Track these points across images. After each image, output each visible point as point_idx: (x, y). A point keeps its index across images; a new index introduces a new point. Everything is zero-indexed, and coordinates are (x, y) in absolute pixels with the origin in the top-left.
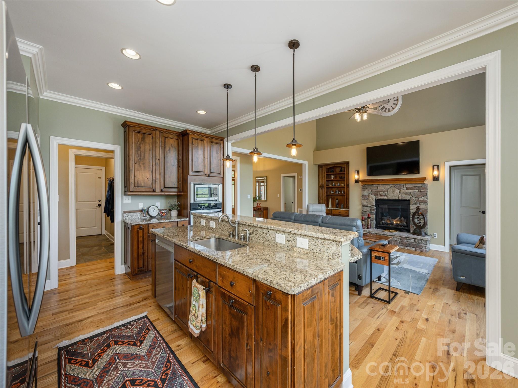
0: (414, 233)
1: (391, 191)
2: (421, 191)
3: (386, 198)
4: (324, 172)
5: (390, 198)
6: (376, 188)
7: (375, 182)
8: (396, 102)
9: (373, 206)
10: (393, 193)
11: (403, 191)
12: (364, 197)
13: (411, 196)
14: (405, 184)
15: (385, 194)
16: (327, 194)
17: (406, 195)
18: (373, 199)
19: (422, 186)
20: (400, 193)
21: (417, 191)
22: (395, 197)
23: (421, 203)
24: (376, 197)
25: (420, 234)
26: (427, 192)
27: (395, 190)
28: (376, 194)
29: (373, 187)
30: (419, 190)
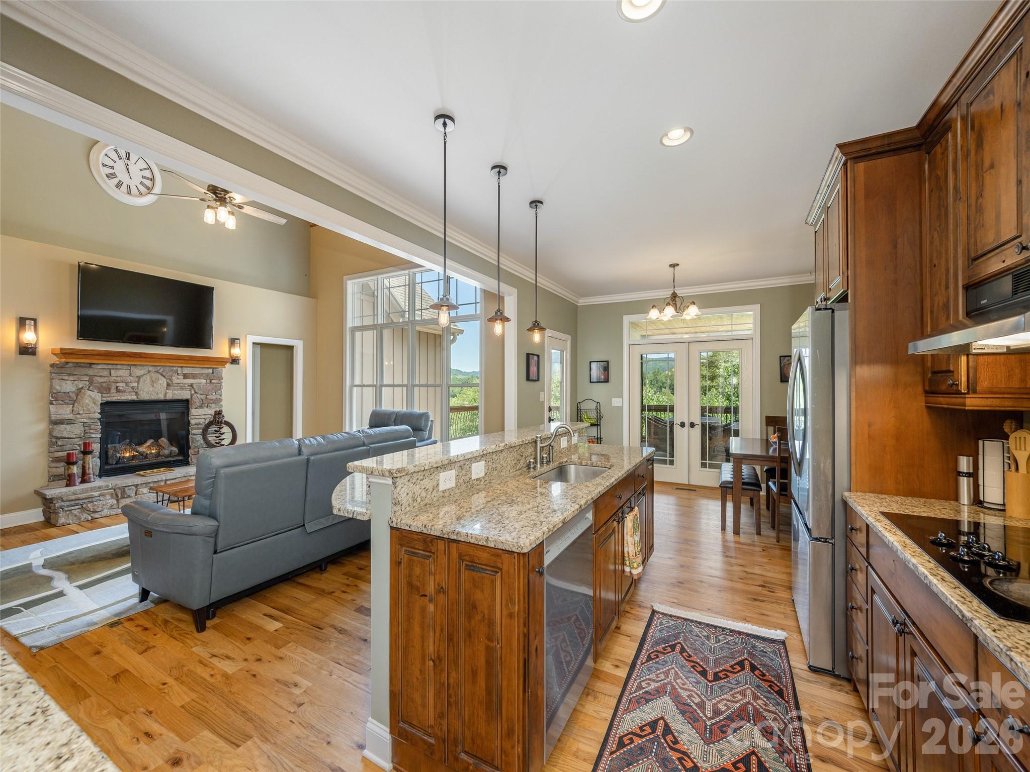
1: (148, 381)
2: (213, 381)
3: (134, 398)
5: (144, 396)
6: (106, 373)
9: (92, 421)
10: (153, 386)
11: (178, 381)
12: (64, 398)
13: (193, 392)
14: (182, 367)
15: (133, 388)
17: (182, 389)
18: (92, 401)
19: (213, 373)
20: (168, 385)
21: (204, 381)
22: (158, 394)
23: (210, 405)
24: (104, 395)
26: (221, 383)
27: (158, 379)
28: (104, 389)
29: (96, 371)
30: (208, 381)
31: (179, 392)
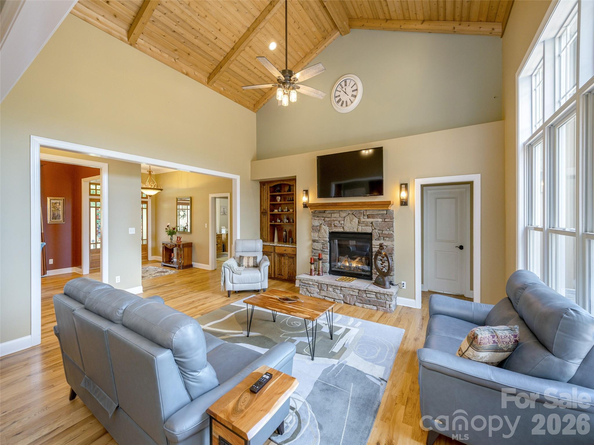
0: (377, 283)
1: (349, 220)
2: (386, 220)
3: (342, 230)
4: (268, 192)
5: (347, 230)
6: (329, 216)
7: (327, 207)
8: (355, 93)
9: (325, 242)
10: (351, 223)
11: (364, 220)
12: (315, 229)
13: (373, 228)
14: (366, 210)
15: (341, 224)
16: (272, 223)
17: (367, 226)
18: (326, 231)
19: (386, 214)
20: (359, 223)
21: (380, 220)
22: (353, 228)
23: (385, 238)
24: (330, 228)
25: (383, 285)
26: (392, 222)
27: (353, 219)
28: (330, 225)
29: (326, 214)
30: (383, 220)
31: (365, 227)
